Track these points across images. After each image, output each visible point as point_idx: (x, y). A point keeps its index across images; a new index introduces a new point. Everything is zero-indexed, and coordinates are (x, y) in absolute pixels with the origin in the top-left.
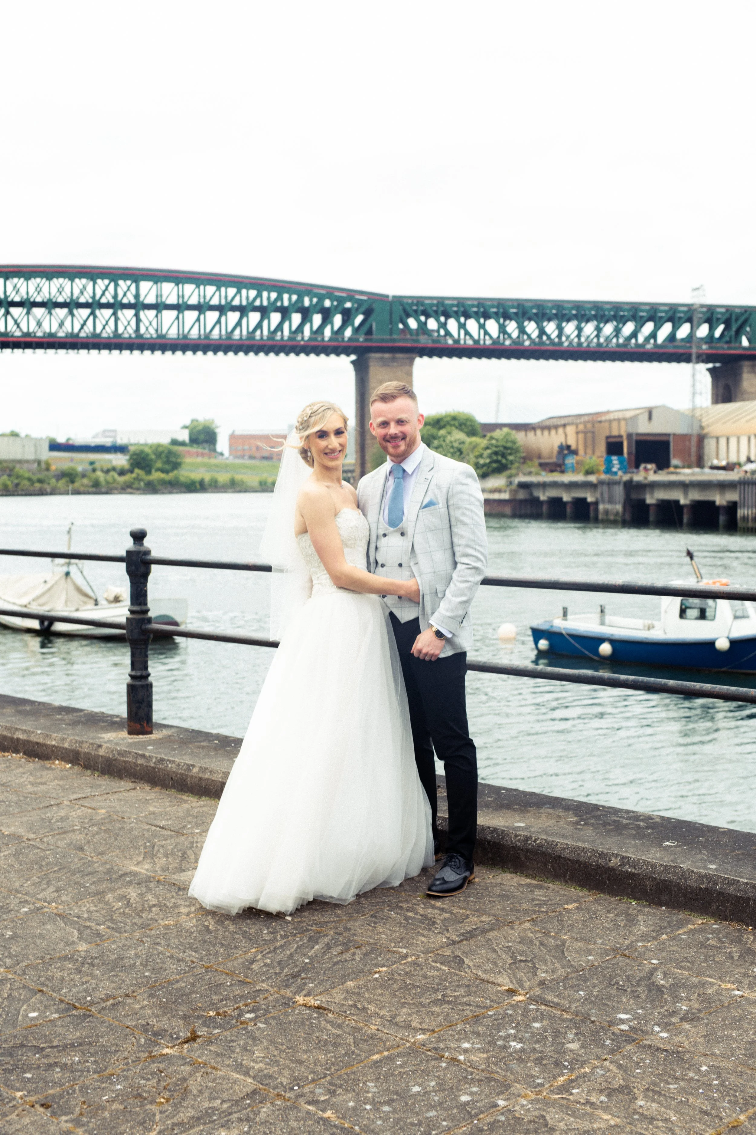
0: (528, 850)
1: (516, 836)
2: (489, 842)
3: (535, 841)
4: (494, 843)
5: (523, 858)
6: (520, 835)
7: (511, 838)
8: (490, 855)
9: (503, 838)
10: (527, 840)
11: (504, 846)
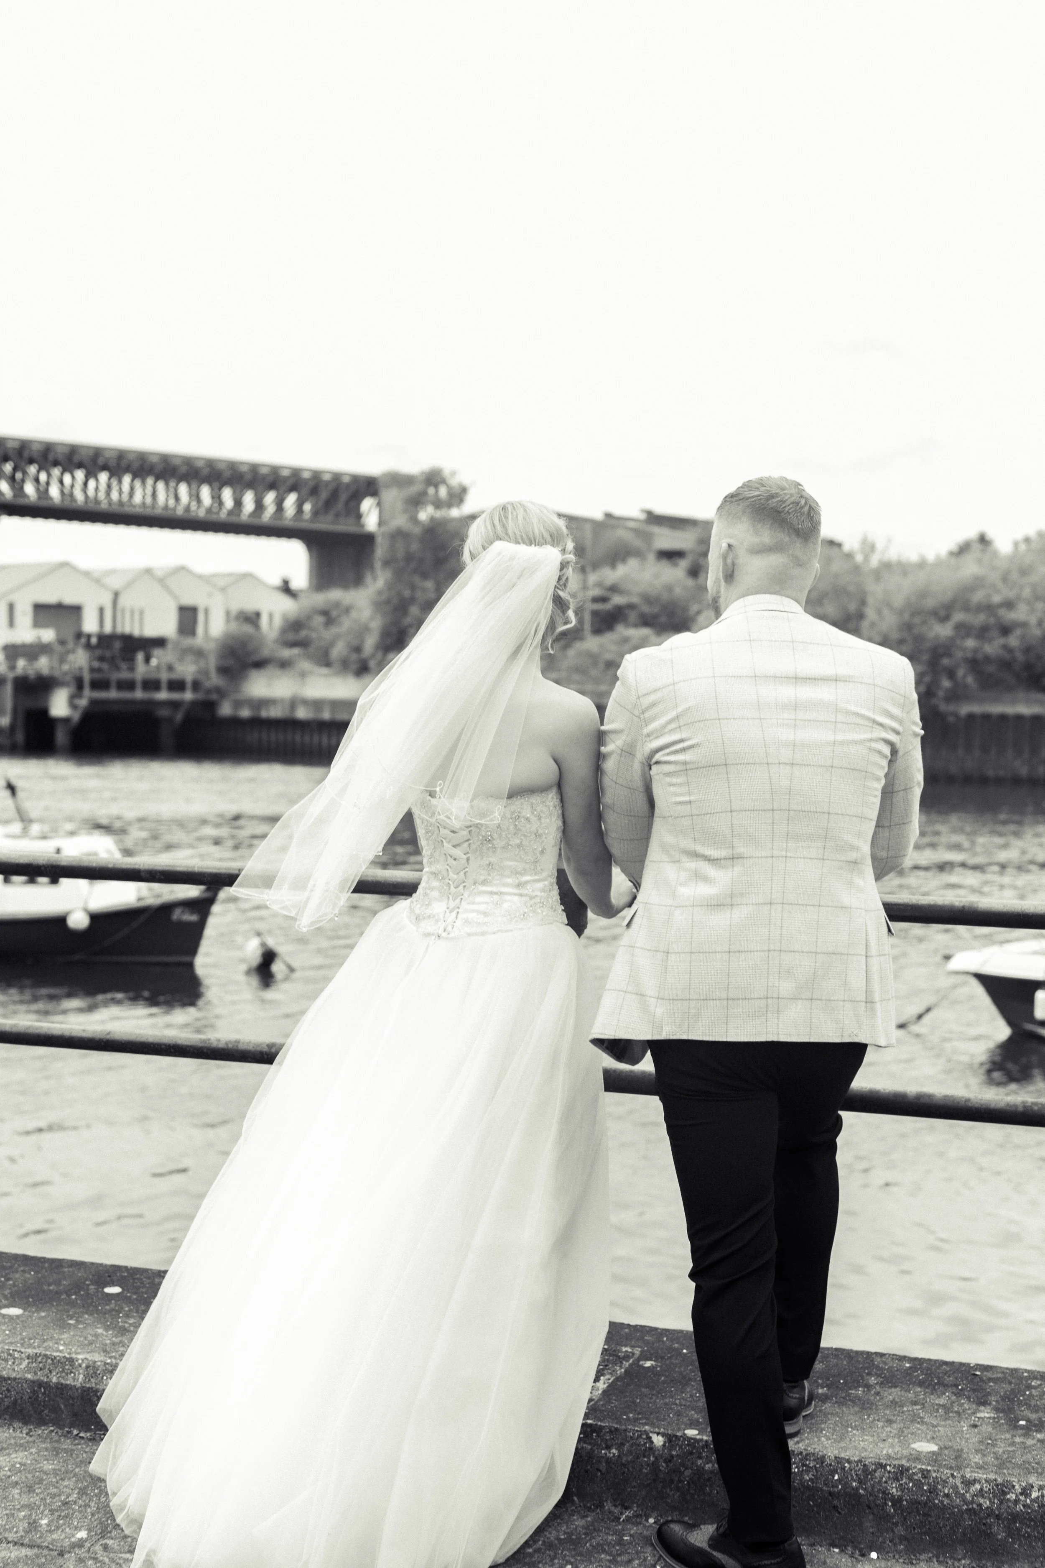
0: (1015, 1517)
1: (968, 1483)
2: (897, 1502)
3: (1025, 1492)
4: (914, 1503)
5: (1002, 1535)
6: (975, 1481)
7: (955, 1488)
8: (900, 1530)
9: (933, 1490)
10: (1005, 1493)
11: (944, 1508)
